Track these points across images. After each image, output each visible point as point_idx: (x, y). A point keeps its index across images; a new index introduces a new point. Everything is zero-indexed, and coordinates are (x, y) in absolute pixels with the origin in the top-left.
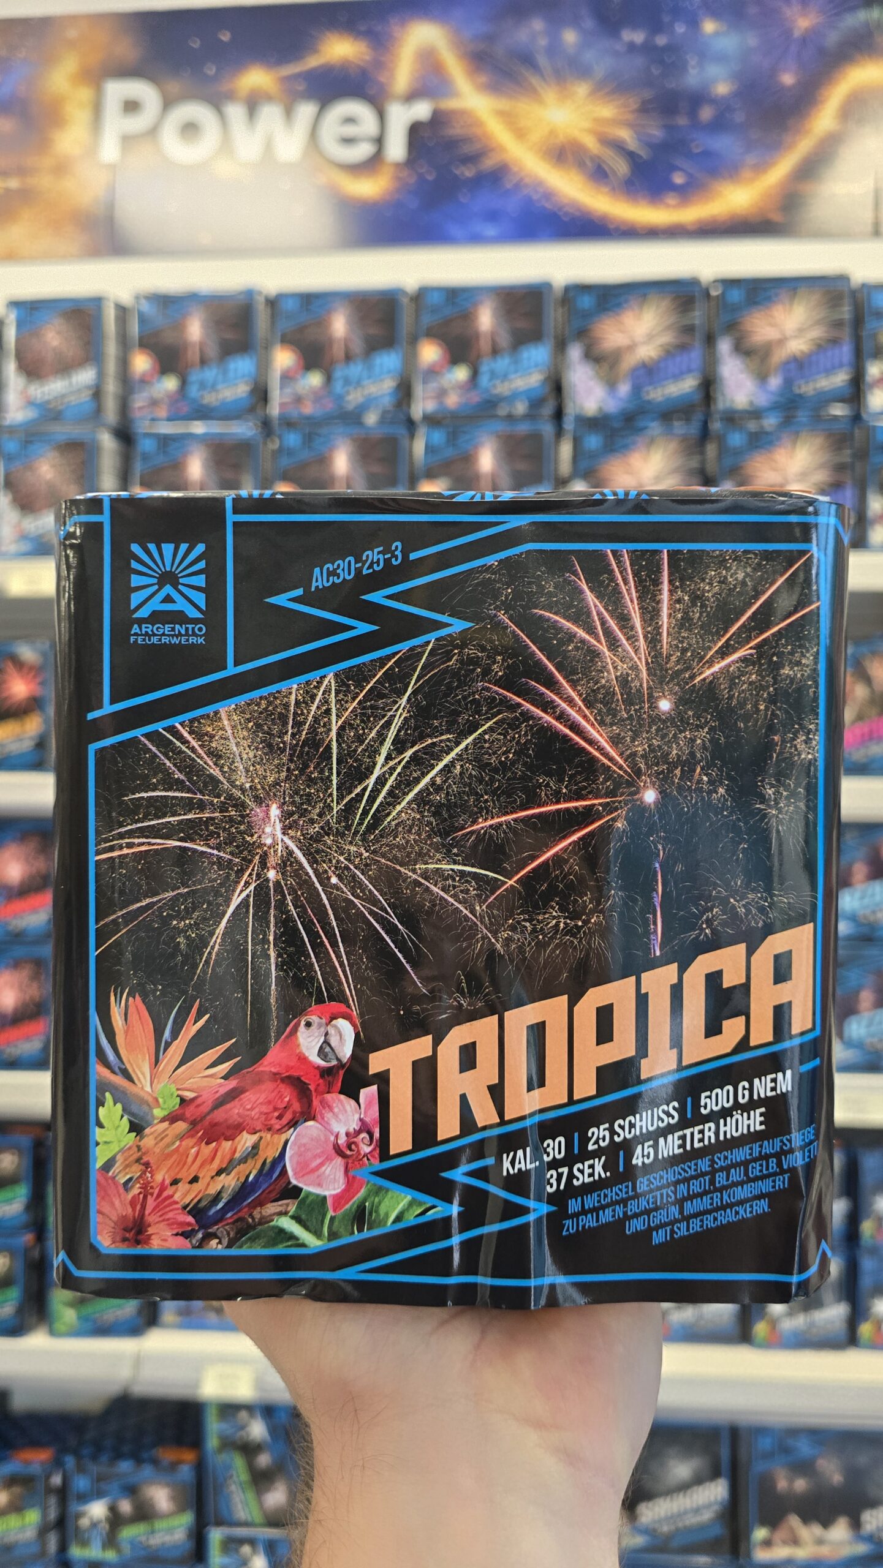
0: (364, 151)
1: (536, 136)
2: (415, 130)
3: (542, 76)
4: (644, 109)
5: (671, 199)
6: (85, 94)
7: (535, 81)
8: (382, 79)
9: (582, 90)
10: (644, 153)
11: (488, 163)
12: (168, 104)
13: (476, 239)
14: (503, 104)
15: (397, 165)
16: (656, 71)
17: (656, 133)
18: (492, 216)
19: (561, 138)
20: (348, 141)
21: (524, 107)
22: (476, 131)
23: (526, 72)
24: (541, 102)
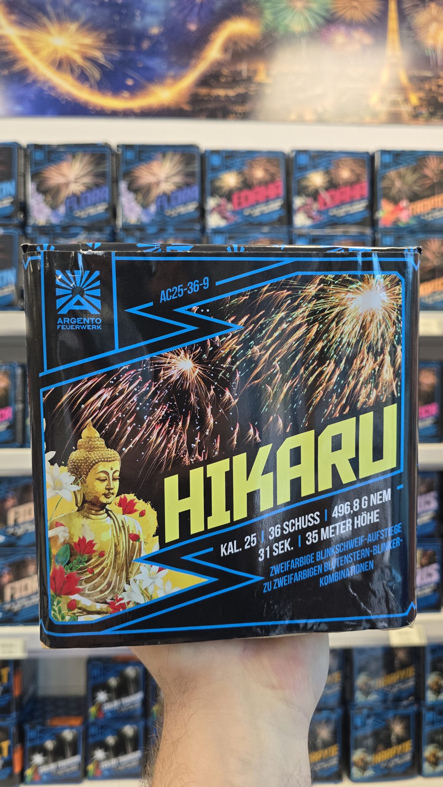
1: (45, 53)
3: (49, 18)
4: (108, 41)
5: (126, 94)
7: (45, 20)
9: (73, 27)
10: (109, 66)
11: (17, 68)
14: (26, 33)
16: (117, 18)
17: (117, 55)
18: (19, 100)
19: (60, 55)
21: (37, 35)
22: (9, 48)
23: (40, 14)
24: (48, 32)
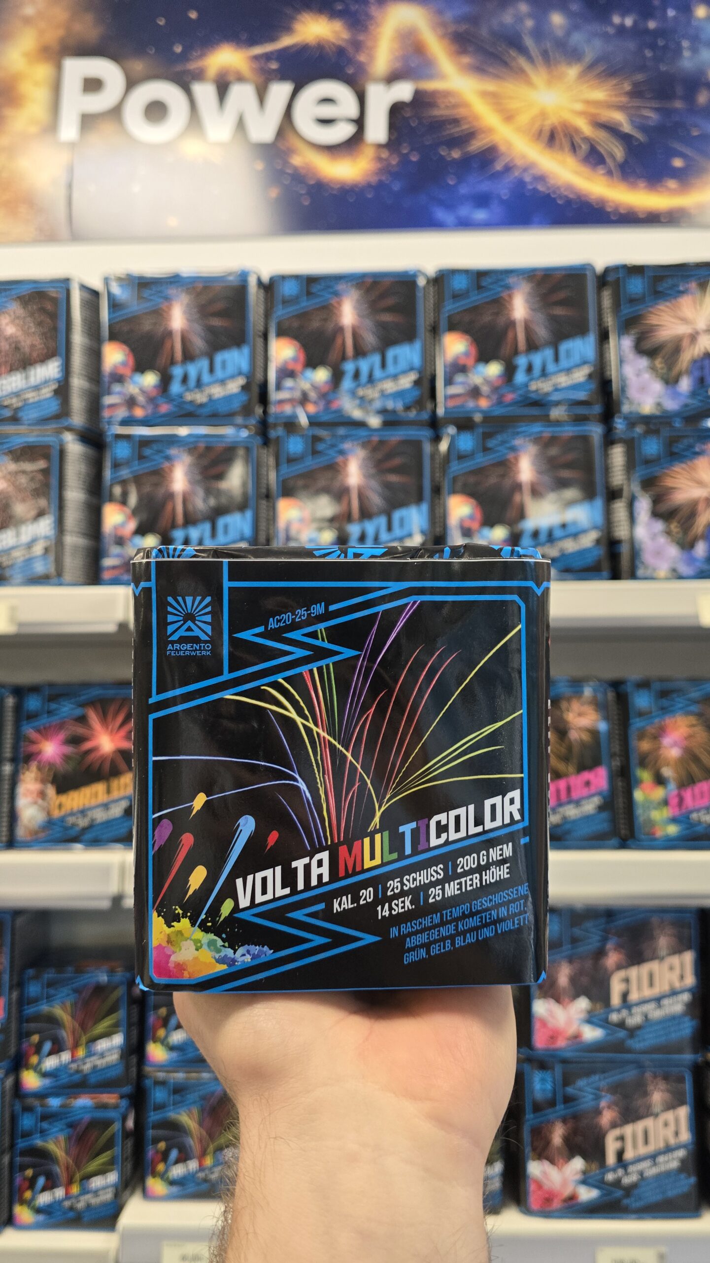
0: (344, 131)
1: (524, 119)
2: (396, 110)
3: (530, 59)
4: (636, 93)
5: (671, 183)
6: (43, 71)
7: (522, 62)
8: (362, 58)
9: (573, 72)
10: (639, 136)
11: (475, 146)
12: (131, 84)
13: (465, 224)
14: (490, 86)
15: (379, 146)
16: (648, 53)
17: (653, 117)
18: (482, 201)
19: (553, 120)
20: (326, 122)
21: (511, 88)
22: (461, 112)
23: (513, 53)
24: (529, 83)
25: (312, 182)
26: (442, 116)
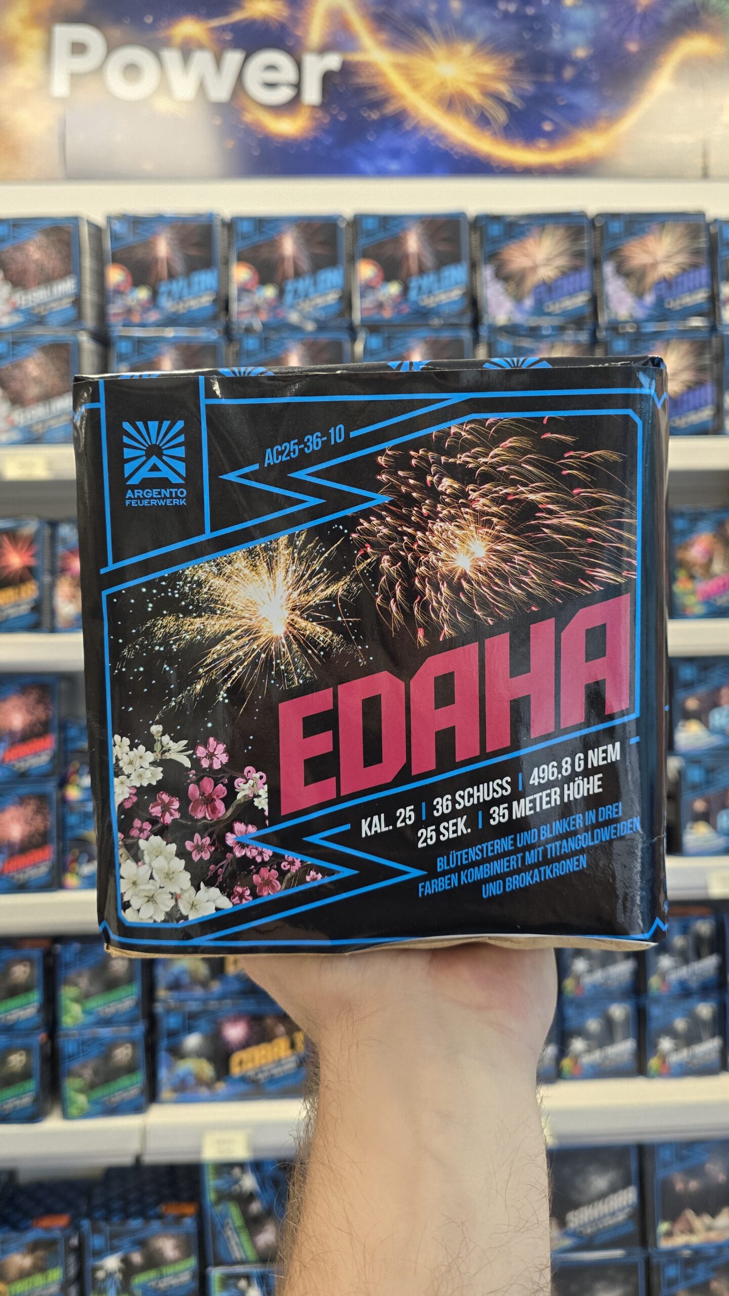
0: (284, 94)
1: (428, 87)
2: (328, 78)
3: (433, 37)
4: (518, 68)
5: (542, 143)
6: (36, 36)
7: (427, 40)
8: (299, 33)
9: (466, 49)
10: (518, 104)
11: (390, 109)
12: (111, 48)
13: (382, 173)
14: (402, 59)
15: (313, 107)
16: (527, 36)
17: (528, 88)
18: (395, 154)
19: (450, 90)
20: (271, 85)
21: (419, 62)
22: (379, 80)
23: (419, 32)
24: (432, 57)
25: (261, 136)
26: (363, 84)
